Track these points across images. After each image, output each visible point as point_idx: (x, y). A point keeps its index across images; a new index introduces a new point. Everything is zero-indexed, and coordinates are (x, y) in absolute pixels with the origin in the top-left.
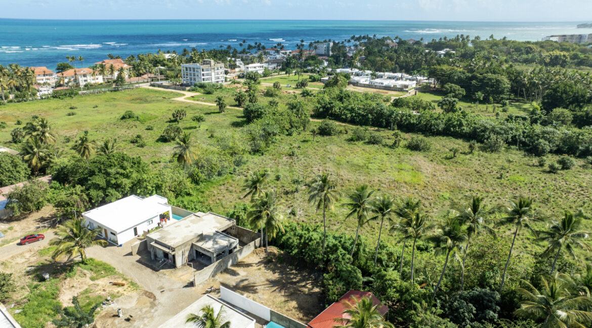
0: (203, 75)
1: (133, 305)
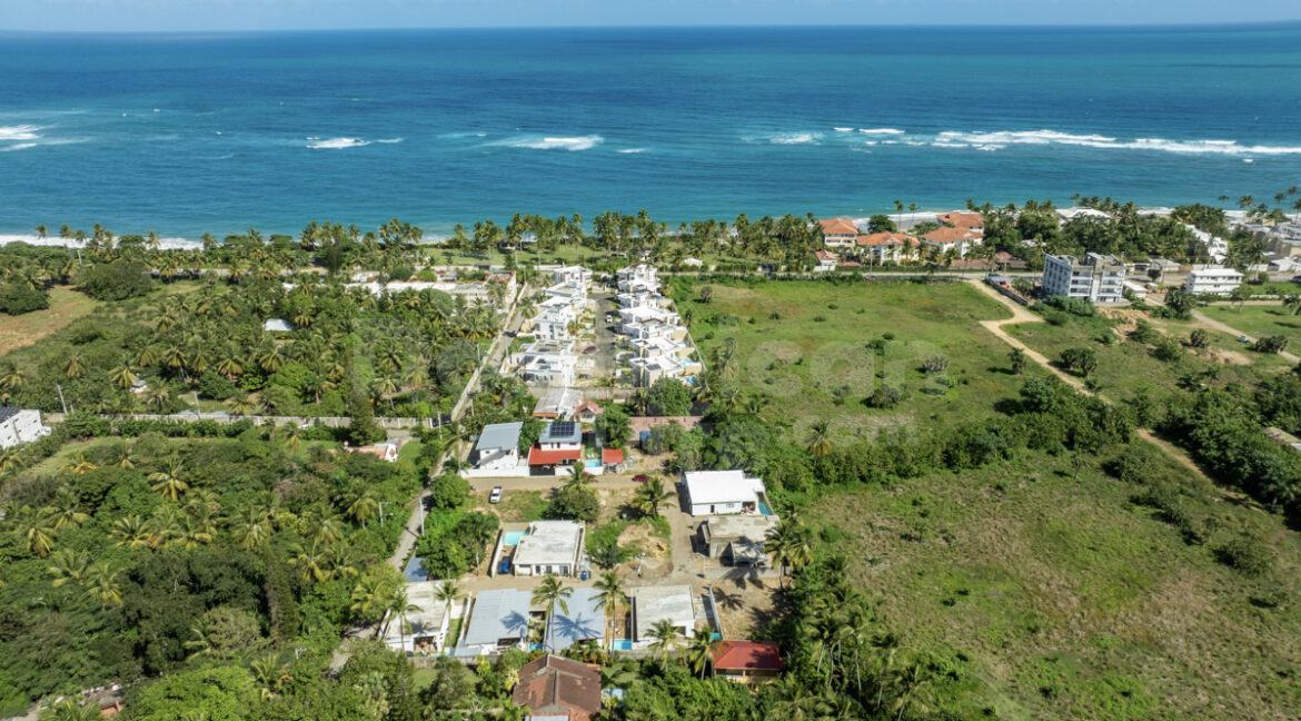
0: (1075, 282)
1: (653, 567)
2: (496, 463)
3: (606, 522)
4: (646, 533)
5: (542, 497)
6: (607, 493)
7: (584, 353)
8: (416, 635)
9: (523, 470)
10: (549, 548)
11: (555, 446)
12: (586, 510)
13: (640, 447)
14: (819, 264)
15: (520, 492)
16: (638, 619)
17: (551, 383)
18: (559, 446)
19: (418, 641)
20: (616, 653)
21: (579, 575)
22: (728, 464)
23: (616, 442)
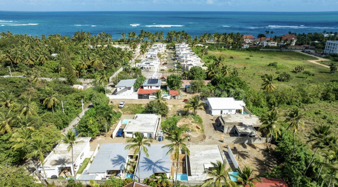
1: (196, 137)
2: (124, 93)
3: (172, 117)
4: (190, 121)
5: (143, 106)
6: (172, 106)
7: (163, 65)
8: (60, 166)
9: (135, 96)
10: (142, 125)
11: (150, 87)
12: (162, 110)
13: (185, 91)
14: (243, 46)
15: (133, 104)
16: (190, 162)
17: (150, 70)
18: (151, 88)
19: (62, 170)
20: (178, 182)
21: (157, 138)
22: (227, 95)
23: (176, 87)
